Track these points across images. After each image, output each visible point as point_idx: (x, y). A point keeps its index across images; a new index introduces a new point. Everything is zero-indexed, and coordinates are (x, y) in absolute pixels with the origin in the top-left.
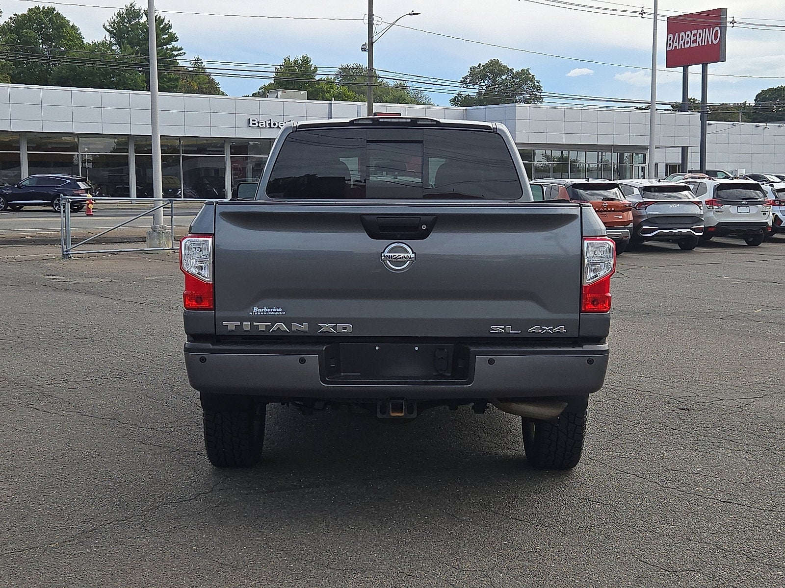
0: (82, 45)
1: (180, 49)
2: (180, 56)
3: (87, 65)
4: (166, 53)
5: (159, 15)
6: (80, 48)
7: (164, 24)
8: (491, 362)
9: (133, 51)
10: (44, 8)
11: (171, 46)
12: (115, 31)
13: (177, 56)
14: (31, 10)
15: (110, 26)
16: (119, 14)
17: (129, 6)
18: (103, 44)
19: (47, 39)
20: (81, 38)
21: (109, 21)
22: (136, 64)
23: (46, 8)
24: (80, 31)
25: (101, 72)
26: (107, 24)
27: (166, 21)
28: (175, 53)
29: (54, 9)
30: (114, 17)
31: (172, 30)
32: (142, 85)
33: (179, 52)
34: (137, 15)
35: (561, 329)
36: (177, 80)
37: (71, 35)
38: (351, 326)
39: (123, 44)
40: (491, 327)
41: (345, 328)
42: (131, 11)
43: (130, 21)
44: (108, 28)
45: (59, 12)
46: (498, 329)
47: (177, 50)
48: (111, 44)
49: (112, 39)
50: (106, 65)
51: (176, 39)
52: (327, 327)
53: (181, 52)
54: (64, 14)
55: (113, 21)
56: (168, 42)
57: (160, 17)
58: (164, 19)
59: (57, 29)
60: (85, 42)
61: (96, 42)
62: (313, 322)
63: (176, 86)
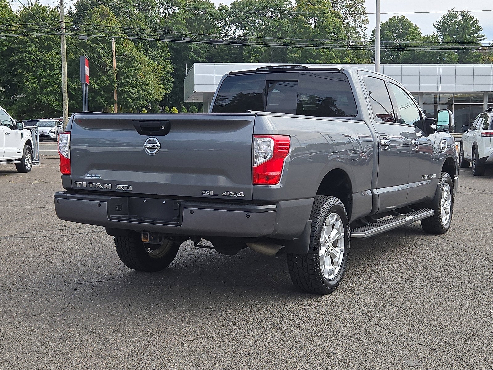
0: (420, 38)
1: (483, 36)
2: (483, 40)
3: (421, 50)
4: (473, 39)
5: (470, 15)
6: (418, 40)
7: (473, 20)
8: (192, 212)
9: (452, 39)
10: (398, 17)
11: (477, 35)
12: (441, 28)
13: (481, 40)
14: (390, 19)
15: (438, 24)
16: (444, 17)
17: (450, 10)
18: (433, 36)
19: (399, 36)
20: (420, 33)
21: (437, 21)
22: (453, 47)
23: (400, 17)
24: (419, 29)
25: (429, 54)
26: (436, 23)
27: (475, 19)
28: (480, 39)
29: (404, 17)
30: (441, 19)
31: (479, 24)
32: (455, 60)
33: (482, 38)
34: (456, 16)
35: (241, 194)
36: (479, 56)
37: (414, 32)
38: (131, 187)
39: (445, 35)
40: (202, 191)
41: (128, 188)
42: (452, 14)
43: (450, 21)
44: (436, 26)
45: (407, 19)
46: (205, 192)
47: (481, 36)
48: (437, 36)
49: (438, 32)
50: (433, 50)
51: (481, 30)
52: (120, 187)
53: (484, 37)
54: (410, 19)
55: (439, 21)
56: (475, 32)
57: (471, 16)
58: (473, 17)
59: (405, 29)
60: (422, 36)
61: (428, 35)
62: (114, 183)
63: (479, 60)
